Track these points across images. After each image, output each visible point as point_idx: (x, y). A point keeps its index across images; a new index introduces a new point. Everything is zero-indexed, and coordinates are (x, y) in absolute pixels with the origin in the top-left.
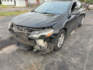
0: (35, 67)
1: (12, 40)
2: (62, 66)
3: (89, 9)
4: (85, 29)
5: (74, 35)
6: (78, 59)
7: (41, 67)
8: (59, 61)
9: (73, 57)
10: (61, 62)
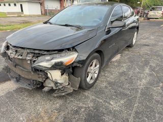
0: (46, 118)
1: (7, 72)
2: (93, 115)
3: (149, 19)
4: (138, 52)
5: (119, 62)
6: (122, 102)
7: (57, 118)
8: (89, 107)
9: (114, 99)
10: (92, 108)
